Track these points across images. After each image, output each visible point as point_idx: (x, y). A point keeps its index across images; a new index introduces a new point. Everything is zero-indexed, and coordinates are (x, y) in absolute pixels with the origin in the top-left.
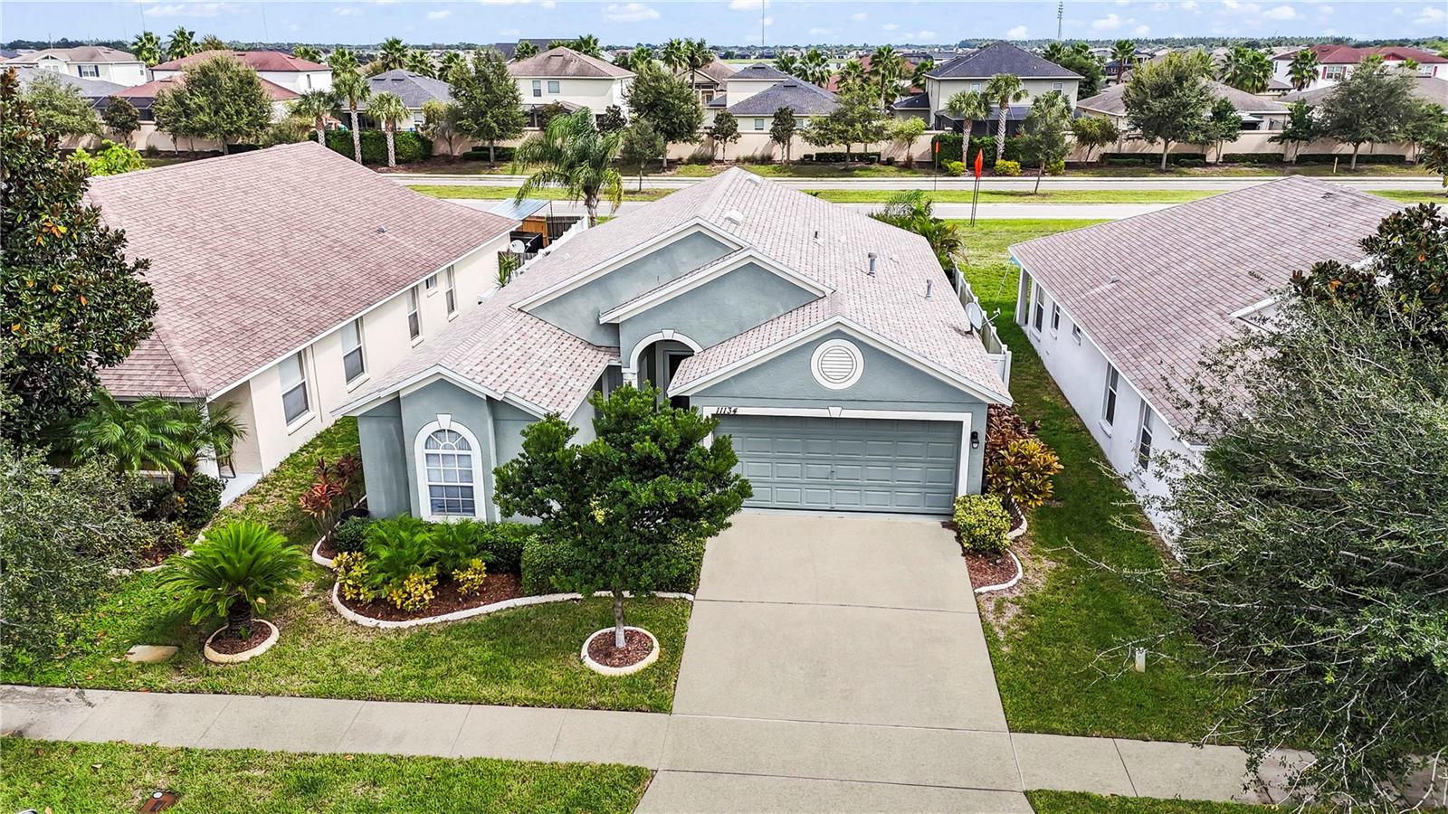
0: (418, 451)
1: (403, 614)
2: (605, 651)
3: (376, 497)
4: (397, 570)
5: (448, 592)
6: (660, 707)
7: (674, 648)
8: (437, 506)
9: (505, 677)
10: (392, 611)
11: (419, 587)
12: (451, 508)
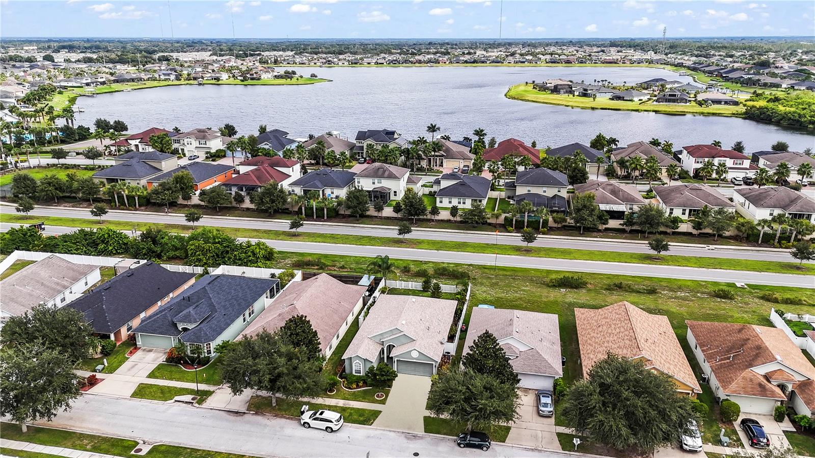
0: (354, 365)
1: (352, 389)
2: (378, 396)
3: (347, 371)
4: (352, 383)
5: (358, 387)
6: (384, 404)
7: (387, 396)
8: (356, 373)
9: (365, 399)
10: (350, 388)
11: (355, 386)
12: (358, 373)
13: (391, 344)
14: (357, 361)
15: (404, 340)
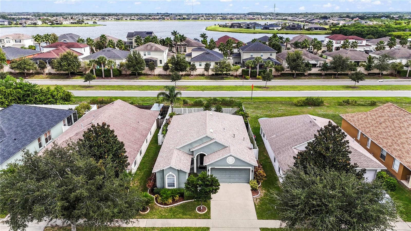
0: (166, 178)
1: (168, 205)
2: (199, 210)
3: (159, 184)
4: (167, 198)
5: (174, 201)
6: (209, 218)
7: (209, 209)
8: (169, 186)
9: (186, 214)
10: (166, 204)
11: (170, 201)
12: (171, 186)
13: (202, 153)
14: (171, 173)
15: (215, 148)
